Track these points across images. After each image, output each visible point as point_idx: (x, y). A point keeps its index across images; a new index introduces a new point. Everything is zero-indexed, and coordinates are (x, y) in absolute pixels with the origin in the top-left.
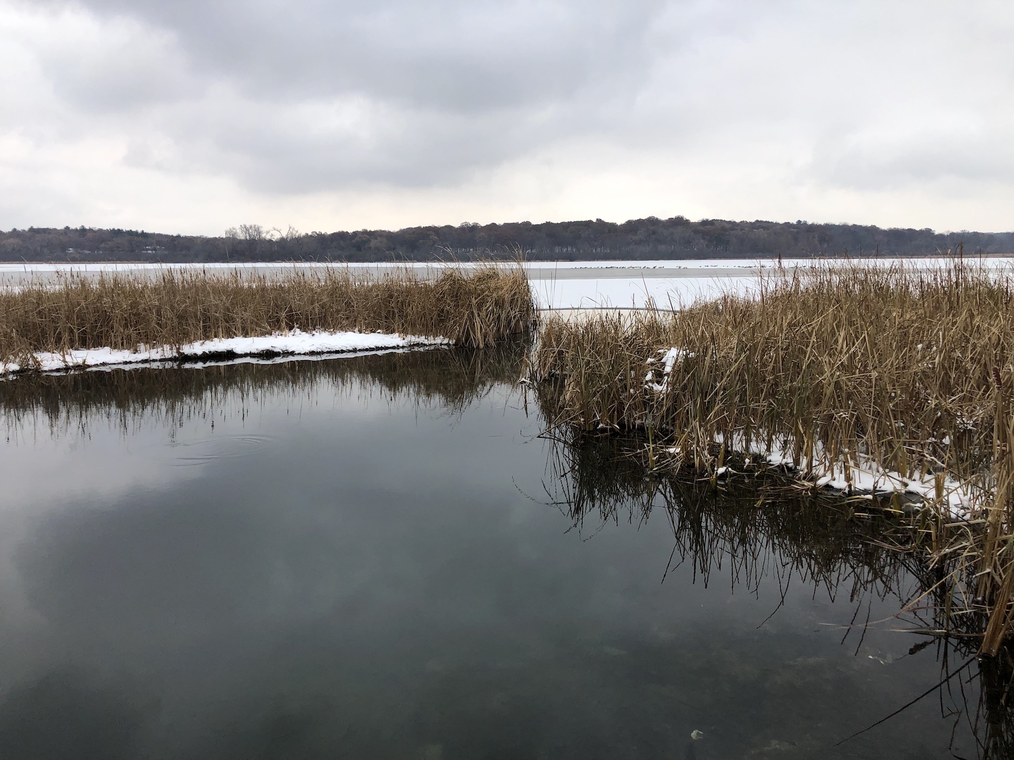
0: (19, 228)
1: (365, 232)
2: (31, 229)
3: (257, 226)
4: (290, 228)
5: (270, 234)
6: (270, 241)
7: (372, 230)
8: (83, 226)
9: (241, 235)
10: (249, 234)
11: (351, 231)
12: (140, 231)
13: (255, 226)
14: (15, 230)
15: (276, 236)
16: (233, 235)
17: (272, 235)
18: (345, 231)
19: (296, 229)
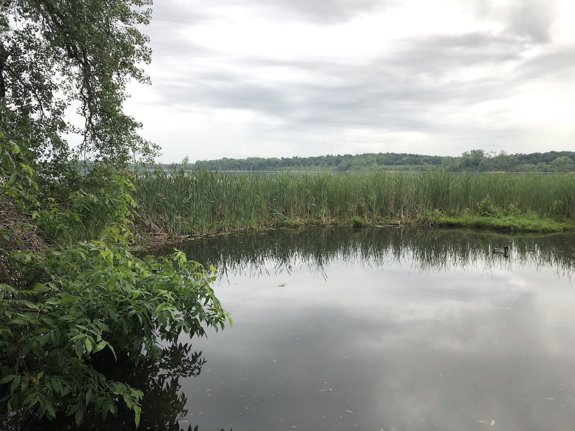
0: (359, 154)
1: (552, 152)
2: (365, 154)
4: (502, 151)
6: (489, 158)
7: (559, 152)
8: (388, 152)
9: (471, 156)
10: (476, 155)
11: (542, 152)
12: (416, 154)
13: (480, 150)
14: (357, 155)
15: (493, 156)
16: (466, 156)
17: (490, 155)
18: (538, 152)
19: (505, 152)
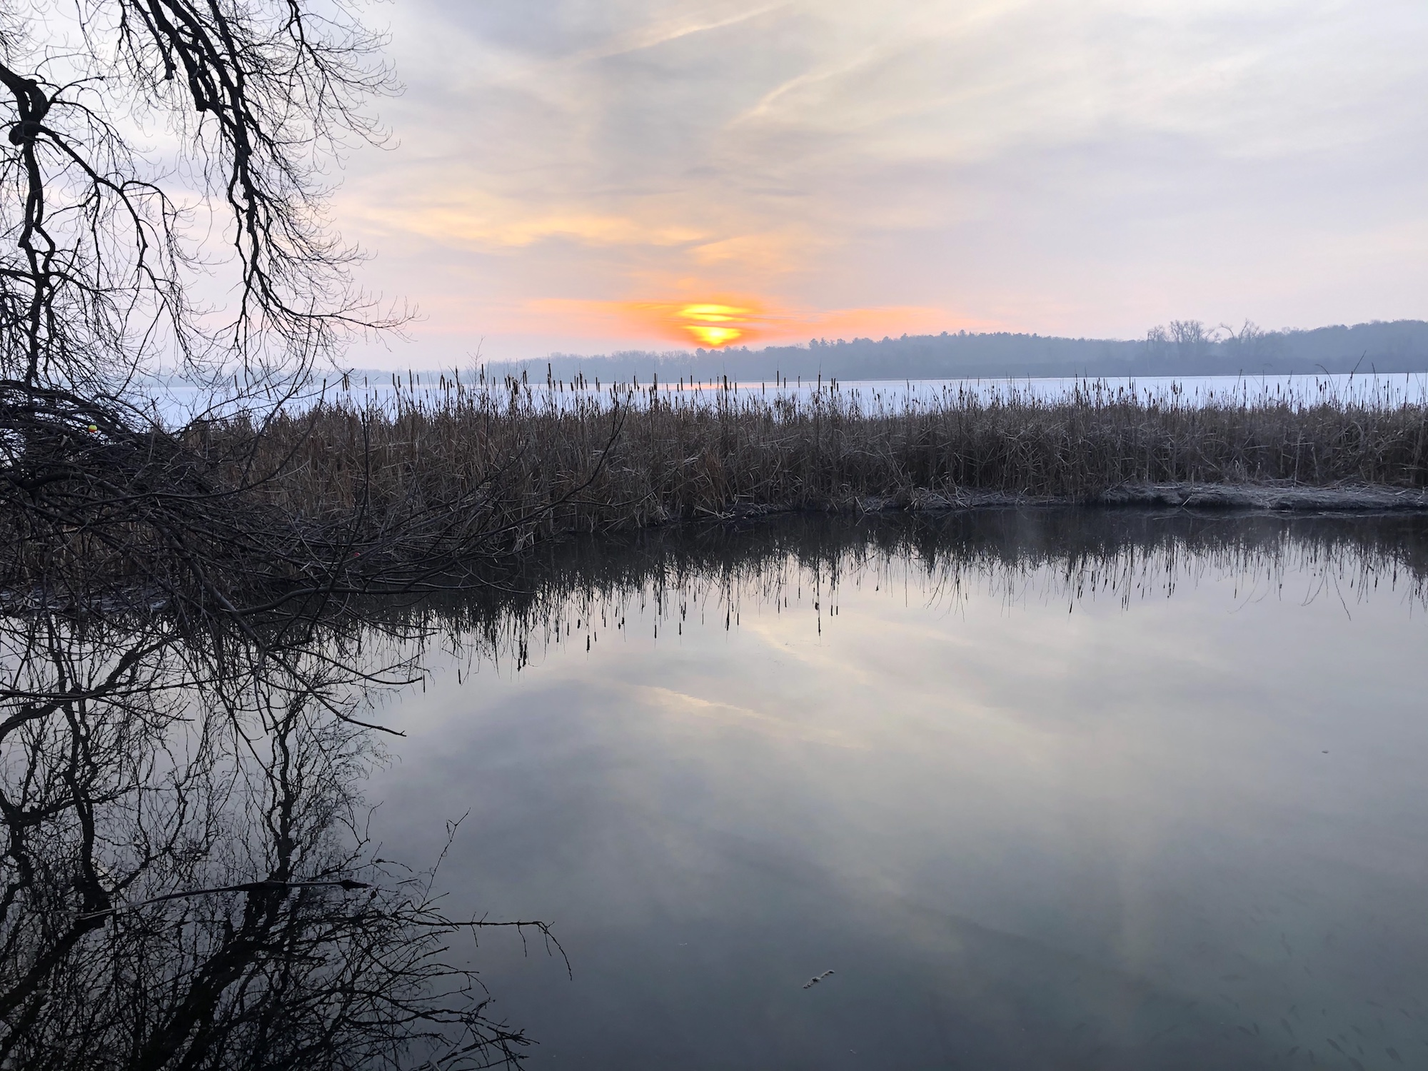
3: (1195, 323)
4: (1247, 323)
5: (1214, 333)
6: (1213, 343)
9: (1171, 336)
10: (1182, 334)
11: (1349, 324)
12: (1031, 334)
14: (886, 339)
15: (1225, 336)
16: (1159, 337)
17: (1218, 335)
18: (1339, 324)
19: (1256, 325)
